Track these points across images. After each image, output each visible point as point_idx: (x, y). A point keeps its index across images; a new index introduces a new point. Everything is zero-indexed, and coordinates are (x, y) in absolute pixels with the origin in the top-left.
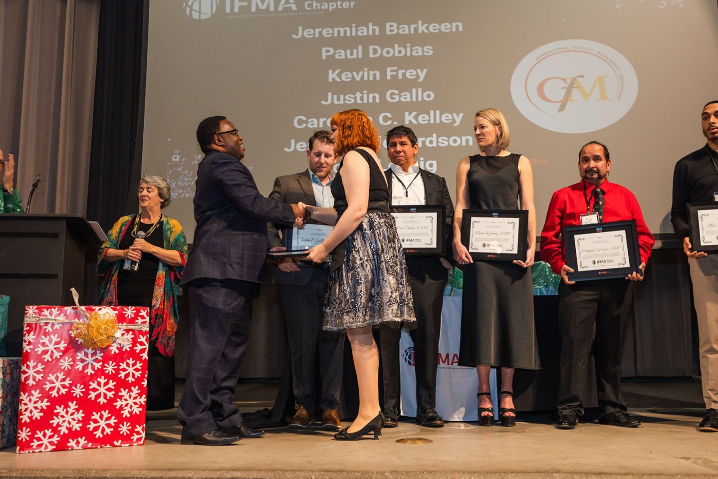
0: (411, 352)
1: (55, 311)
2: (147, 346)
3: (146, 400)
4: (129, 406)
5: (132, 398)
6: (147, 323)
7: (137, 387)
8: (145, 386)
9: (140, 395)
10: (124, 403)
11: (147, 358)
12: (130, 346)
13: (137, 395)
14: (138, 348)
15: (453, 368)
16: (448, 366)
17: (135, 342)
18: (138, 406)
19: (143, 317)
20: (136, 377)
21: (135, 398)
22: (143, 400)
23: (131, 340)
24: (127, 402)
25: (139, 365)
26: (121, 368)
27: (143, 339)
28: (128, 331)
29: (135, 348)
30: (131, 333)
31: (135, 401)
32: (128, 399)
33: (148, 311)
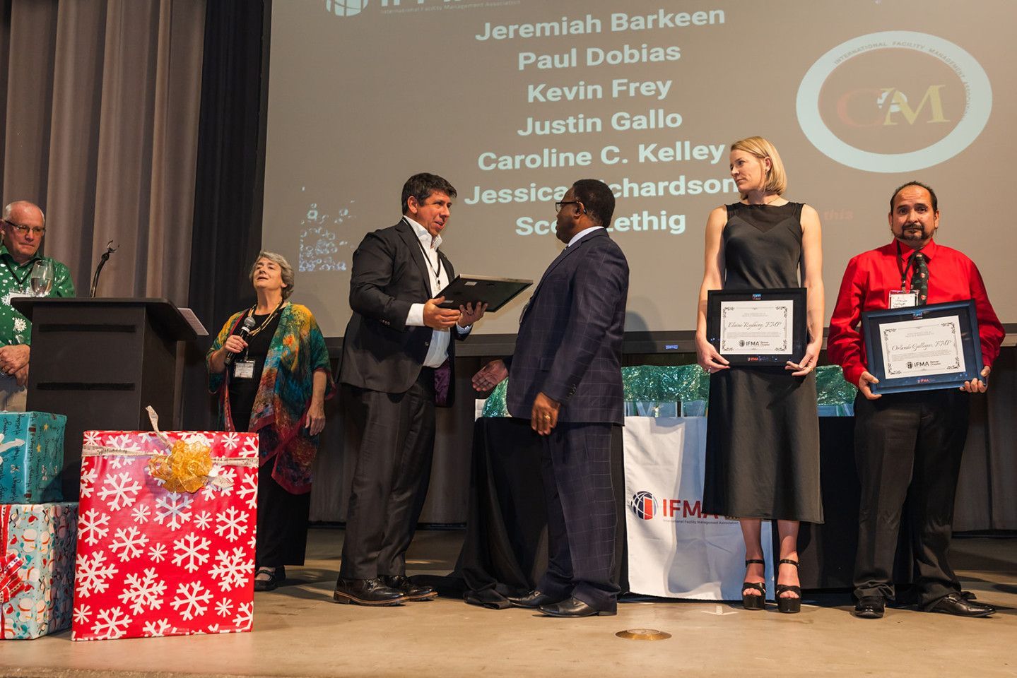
0: (642, 499)
1: (125, 439)
2: (255, 489)
3: (253, 566)
4: (230, 575)
5: (234, 564)
6: (256, 456)
7: (241, 548)
9: (246, 560)
10: (223, 571)
11: (256, 507)
12: (232, 489)
13: (241, 560)
14: (243, 492)
15: (707, 523)
16: (699, 519)
17: (238, 483)
18: (243, 575)
19: (249, 448)
20: (240, 534)
21: (239, 564)
23: (232, 481)
24: (226, 570)
25: (243, 517)
26: (218, 520)
27: (249, 479)
28: (228, 468)
29: (238, 493)
30: (232, 470)
31: (238, 568)
32: (229, 565)
33: (258, 438)
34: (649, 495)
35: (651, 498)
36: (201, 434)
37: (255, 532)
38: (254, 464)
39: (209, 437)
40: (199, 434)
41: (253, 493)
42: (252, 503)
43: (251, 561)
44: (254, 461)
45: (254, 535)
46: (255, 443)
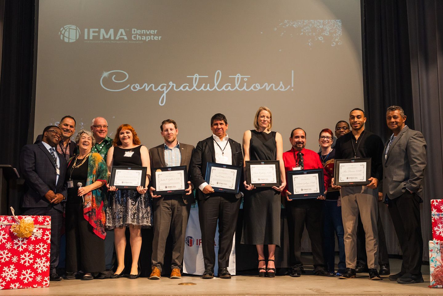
0: (189, 239)
1: (2, 219)
2: (50, 236)
3: (49, 264)
4: (41, 267)
5: (42, 263)
6: (50, 224)
7: (45, 258)
8: (49, 257)
9: (47, 261)
10: (38, 265)
11: (50, 242)
12: (41, 236)
13: (45, 262)
14: (45, 237)
17: (43, 234)
18: (45, 267)
19: (47, 221)
20: (44, 252)
21: (44, 263)
22: (48, 264)
23: (41, 233)
24: (40, 265)
25: (46, 246)
26: (36, 248)
27: (48, 233)
28: (40, 229)
29: (44, 238)
30: (41, 229)
31: (44, 264)
32: (40, 263)
33: (50, 218)
34: (191, 238)
35: (192, 238)
36: (30, 217)
37: (50, 252)
38: (49, 227)
39: (33, 218)
40: (29, 217)
41: (49, 238)
42: (49, 241)
43: (49, 262)
44: (50, 226)
45: (49, 253)
46: (50, 220)
